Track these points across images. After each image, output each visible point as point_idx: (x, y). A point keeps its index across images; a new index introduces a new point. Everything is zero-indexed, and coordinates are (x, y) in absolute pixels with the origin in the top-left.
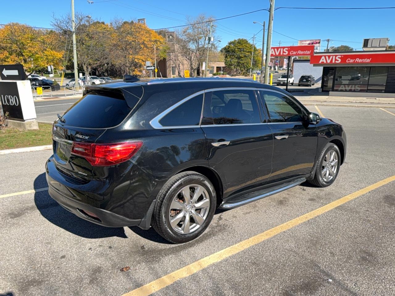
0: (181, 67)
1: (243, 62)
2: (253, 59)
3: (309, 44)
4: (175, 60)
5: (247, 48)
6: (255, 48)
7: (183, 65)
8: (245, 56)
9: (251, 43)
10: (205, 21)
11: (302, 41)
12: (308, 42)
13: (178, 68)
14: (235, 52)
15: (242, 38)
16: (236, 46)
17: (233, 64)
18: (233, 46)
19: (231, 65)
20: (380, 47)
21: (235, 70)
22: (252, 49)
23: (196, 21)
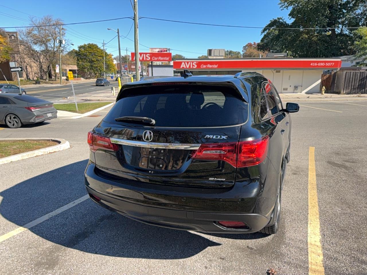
0: (29, 69)
1: (96, 66)
2: (105, 63)
3: (159, 52)
4: (21, 62)
5: (99, 53)
6: (106, 53)
7: (31, 67)
8: (97, 60)
9: (102, 48)
10: (52, 23)
11: (153, 49)
12: (157, 50)
13: (26, 70)
14: (86, 56)
15: (92, 43)
16: (87, 51)
17: (86, 67)
18: (83, 50)
19: (84, 68)
20: (220, 56)
21: (88, 73)
22: (103, 54)
23: (41, 23)
